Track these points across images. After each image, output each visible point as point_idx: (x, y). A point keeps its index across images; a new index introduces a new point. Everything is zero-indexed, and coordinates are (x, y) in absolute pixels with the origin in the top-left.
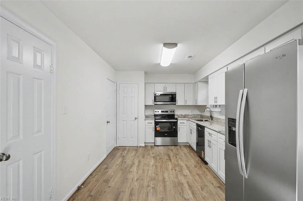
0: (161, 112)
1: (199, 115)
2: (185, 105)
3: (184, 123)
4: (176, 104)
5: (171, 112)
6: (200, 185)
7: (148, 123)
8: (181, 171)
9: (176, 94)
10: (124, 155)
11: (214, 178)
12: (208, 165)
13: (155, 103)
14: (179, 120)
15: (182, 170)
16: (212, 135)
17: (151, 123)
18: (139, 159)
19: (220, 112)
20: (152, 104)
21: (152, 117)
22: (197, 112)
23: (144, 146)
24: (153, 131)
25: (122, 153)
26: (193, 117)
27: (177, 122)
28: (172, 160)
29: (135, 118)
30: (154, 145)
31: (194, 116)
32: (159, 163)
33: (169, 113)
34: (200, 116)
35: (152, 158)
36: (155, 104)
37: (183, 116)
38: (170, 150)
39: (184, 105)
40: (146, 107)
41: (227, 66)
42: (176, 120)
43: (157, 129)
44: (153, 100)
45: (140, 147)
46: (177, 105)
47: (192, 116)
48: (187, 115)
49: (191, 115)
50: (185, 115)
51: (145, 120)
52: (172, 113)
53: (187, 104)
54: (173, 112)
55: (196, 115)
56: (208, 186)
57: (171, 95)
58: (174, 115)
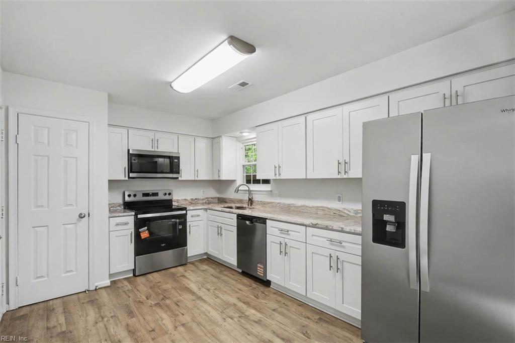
0: (143, 196)
1: (216, 198)
2: (196, 179)
3: (198, 216)
4: (178, 178)
5: (166, 194)
6: (295, 329)
7: (117, 225)
8: (243, 315)
9: (179, 157)
10: (64, 329)
11: (300, 307)
12: (271, 286)
13: (131, 175)
14: (189, 210)
15: (243, 313)
16: (290, 232)
17: (126, 224)
18: (124, 324)
19: (271, 191)
20: (123, 178)
21: (118, 208)
22: (212, 193)
23: (109, 284)
24: (131, 242)
25: (51, 325)
26: (206, 203)
27: (186, 214)
28: (203, 298)
29: (81, 214)
30: (132, 275)
31: (208, 200)
32: (183, 315)
33: (161, 197)
34: (218, 200)
35: (154, 308)
36: (129, 177)
37: (187, 202)
38: (181, 278)
39: (194, 179)
40: (113, 184)
41: (306, 115)
42: (184, 212)
43: (142, 236)
44: (125, 168)
45: (96, 289)
46: (180, 179)
47: (204, 201)
48: (196, 199)
49: (203, 199)
50: (192, 199)
51: (110, 217)
52: (167, 197)
53: (199, 179)
54: (170, 194)
55: (212, 198)
56: (307, 325)
57: (169, 157)
58: (171, 201)
